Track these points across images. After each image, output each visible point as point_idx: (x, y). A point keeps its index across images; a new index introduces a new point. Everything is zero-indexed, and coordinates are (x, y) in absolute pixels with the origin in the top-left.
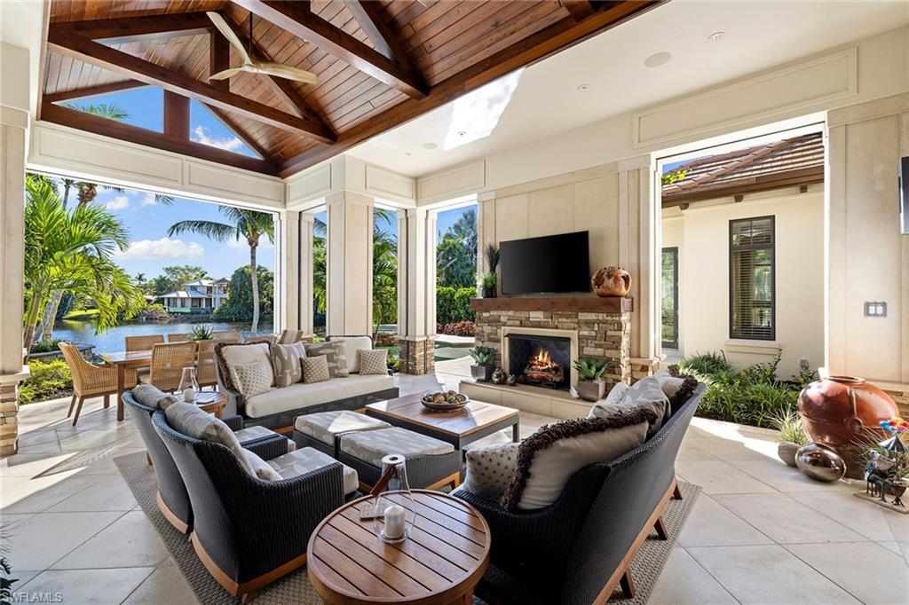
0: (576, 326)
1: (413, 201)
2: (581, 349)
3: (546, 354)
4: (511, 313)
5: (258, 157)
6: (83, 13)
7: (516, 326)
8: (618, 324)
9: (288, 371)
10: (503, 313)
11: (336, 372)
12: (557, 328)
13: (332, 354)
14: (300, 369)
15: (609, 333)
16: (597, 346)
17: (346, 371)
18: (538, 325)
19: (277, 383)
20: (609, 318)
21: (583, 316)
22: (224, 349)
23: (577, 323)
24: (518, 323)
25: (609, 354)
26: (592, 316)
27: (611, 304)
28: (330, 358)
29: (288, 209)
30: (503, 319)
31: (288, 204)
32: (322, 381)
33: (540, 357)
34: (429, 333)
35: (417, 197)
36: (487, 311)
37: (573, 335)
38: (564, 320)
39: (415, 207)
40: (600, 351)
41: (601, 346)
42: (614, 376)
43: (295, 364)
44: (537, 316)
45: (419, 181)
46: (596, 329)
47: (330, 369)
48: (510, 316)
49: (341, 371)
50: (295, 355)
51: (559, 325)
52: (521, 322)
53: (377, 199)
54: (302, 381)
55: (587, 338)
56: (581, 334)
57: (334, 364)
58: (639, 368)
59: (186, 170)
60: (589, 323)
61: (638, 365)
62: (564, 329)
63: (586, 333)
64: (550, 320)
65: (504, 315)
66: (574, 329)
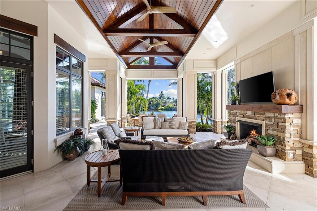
0: (264, 119)
1: (215, 69)
2: (267, 130)
3: (255, 131)
4: (240, 111)
5: (171, 64)
6: (125, 47)
7: (242, 117)
8: (284, 119)
9: (157, 125)
10: (237, 111)
11: (171, 127)
12: (256, 119)
13: (170, 122)
14: (161, 125)
15: (280, 124)
16: (274, 130)
17: (174, 127)
18: (249, 117)
19: (155, 128)
20: (279, 116)
21: (268, 114)
22: (143, 118)
23: (265, 117)
24: (242, 116)
25: (280, 134)
26: (271, 114)
27: (277, 109)
28: (170, 123)
29: (179, 78)
30: (237, 114)
31: (178, 77)
32: (166, 129)
33: (253, 132)
34: (223, 118)
35: (217, 67)
36: (232, 110)
37: (263, 123)
38: (259, 115)
39: (216, 70)
40: (275, 133)
41: (275, 130)
42: (282, 147)
43: (159, 123)
44: (249, 113)
45: (217, 60)
46: (273, 121)
47: (169, 126)
48: (240, 113)
49: (173, 127)
50: (160, 121)
51: (257, 118)
52: (244, 115)
53: (198, 71)
54: (161, 128)
55: (269, 125)
56: (266, 123)
57: (170, 125)
58: (307, 146)
59: (153, 73)
60: (270, 118)
61: (306, 144)
62: (259, 120)
63: (268, 123)
64: (254, 115)
65: (238, 112)
66: (264, 120)
